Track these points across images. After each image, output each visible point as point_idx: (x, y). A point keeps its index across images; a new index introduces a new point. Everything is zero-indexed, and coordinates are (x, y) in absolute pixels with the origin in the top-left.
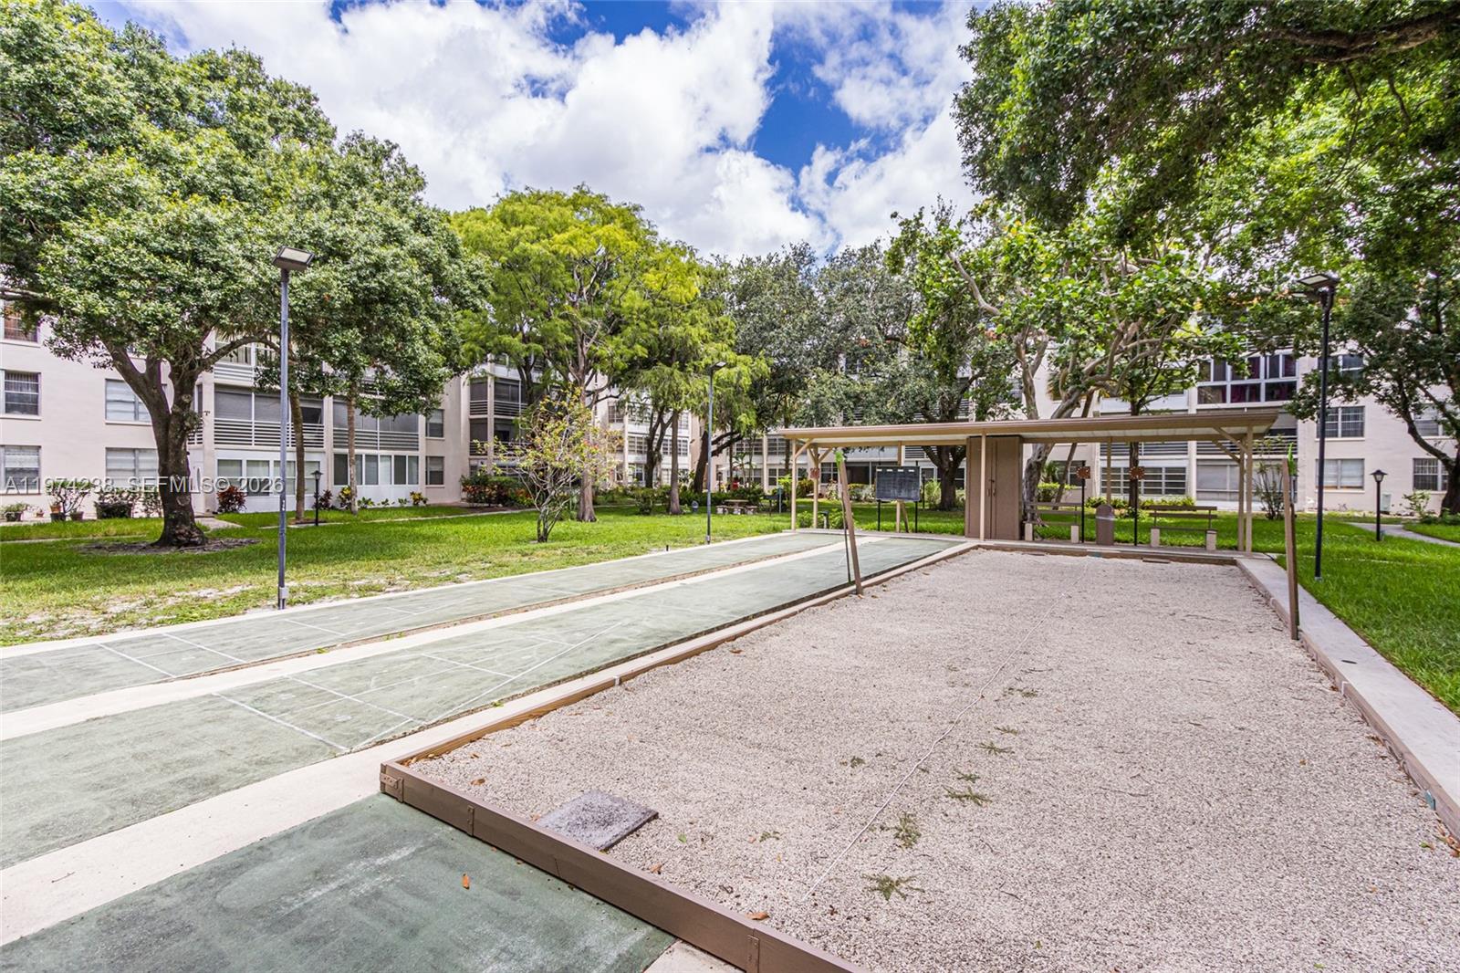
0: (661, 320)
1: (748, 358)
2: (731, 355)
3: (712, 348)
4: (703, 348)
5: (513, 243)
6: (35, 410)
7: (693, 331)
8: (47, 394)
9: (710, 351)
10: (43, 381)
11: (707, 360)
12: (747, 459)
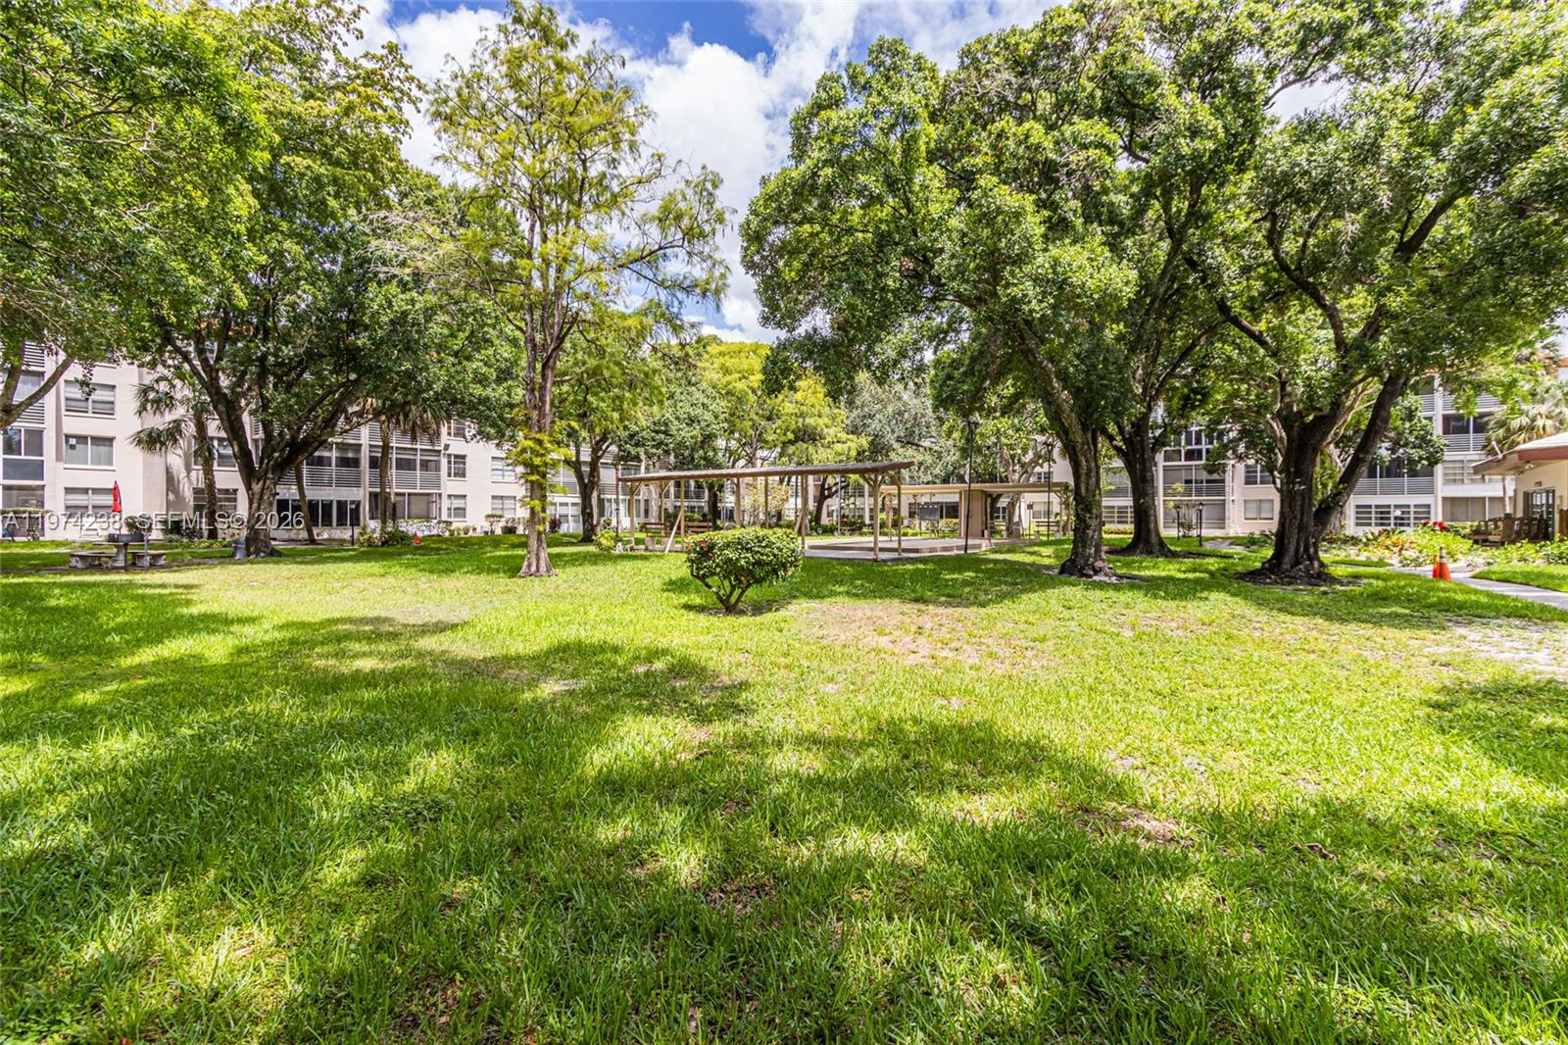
0: (802, 415)
1: (854, 437)
2: (843, 436)
3: (832, 431)
4: (826, 430)
5: (729, 383)
6: (464, 475)
7: (821, 421)
8: (470, 465)
9: (831, 433)
10: (468, 460)
11: (829, 439)
12: (852, 500)
